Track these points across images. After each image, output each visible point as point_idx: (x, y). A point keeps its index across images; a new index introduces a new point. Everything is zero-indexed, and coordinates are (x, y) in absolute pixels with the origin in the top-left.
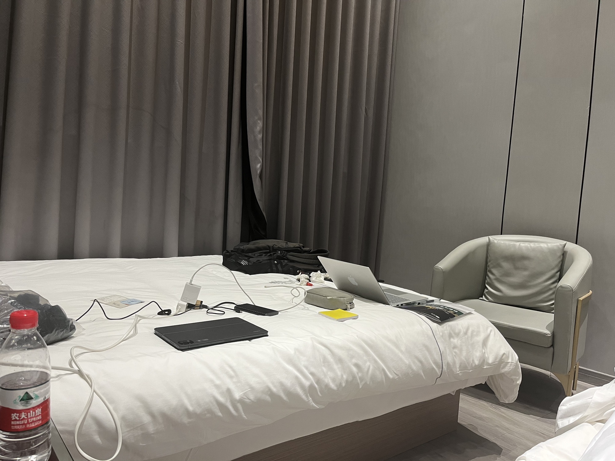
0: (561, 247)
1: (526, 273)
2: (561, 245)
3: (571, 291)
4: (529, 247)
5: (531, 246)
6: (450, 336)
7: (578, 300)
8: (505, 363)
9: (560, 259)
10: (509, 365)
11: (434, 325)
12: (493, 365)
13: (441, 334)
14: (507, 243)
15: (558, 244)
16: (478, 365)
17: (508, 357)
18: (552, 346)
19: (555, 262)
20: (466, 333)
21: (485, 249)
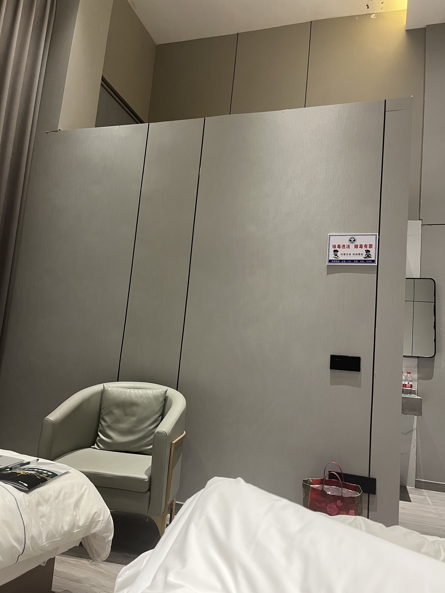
0: (163, 393)
1: (134, 419)
2: (163, 391)
3: (165, 436)
4: (138, 394)
5: (139, 393)
6: (38, 504)
7: (171, 443)
8: (96, 522)
9: (162, 405)
10: (100, 524)
11: (20, 495)
12: (83, 527)
13: (27, 504)
14: (120, 390)
15: (161, 390)
16: (67, 531)
17: (99, 516)
18: (149, 490)
19: (157, 407)
20: (57, 498)
21: (100, 396)
